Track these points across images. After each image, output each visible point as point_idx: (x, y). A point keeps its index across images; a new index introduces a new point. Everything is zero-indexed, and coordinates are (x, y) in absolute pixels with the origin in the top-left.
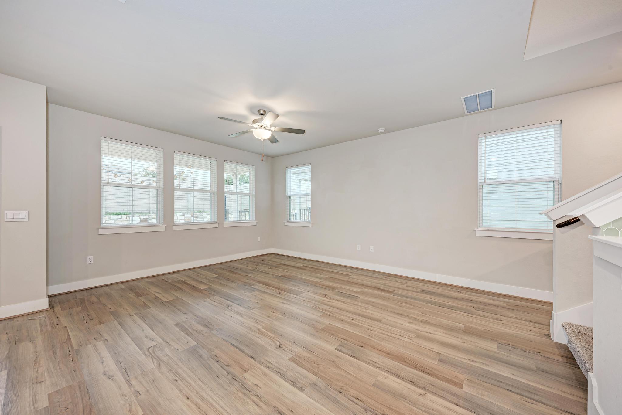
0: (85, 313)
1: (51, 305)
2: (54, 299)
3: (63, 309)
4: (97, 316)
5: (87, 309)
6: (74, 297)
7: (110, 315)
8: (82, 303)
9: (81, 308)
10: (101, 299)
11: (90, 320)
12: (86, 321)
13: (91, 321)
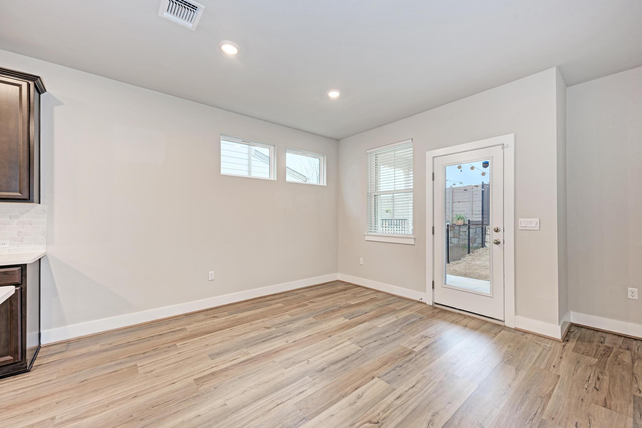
0: (596, 372)
1: (566, 338)
2: (576, 331)
3: (575, 350)
4: (609, 389)
5: (604, 368)
6: (602, 339)
7: (630, 401)
8: (605, 354)
9: (598, 362)
10: (636, 364)
11: (595, 388)
12: (588, 386)
13: (595, 390)
